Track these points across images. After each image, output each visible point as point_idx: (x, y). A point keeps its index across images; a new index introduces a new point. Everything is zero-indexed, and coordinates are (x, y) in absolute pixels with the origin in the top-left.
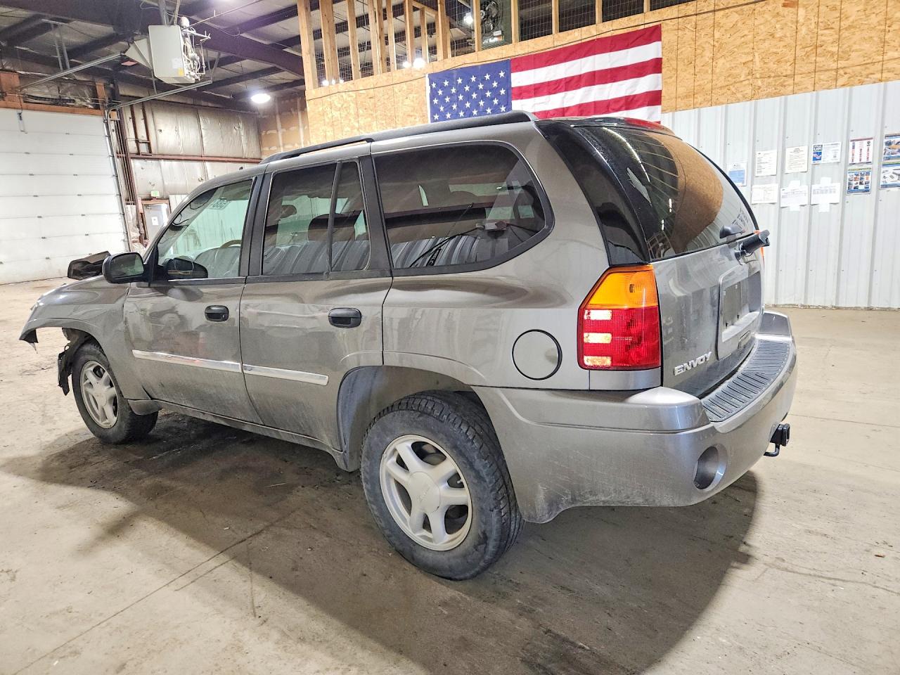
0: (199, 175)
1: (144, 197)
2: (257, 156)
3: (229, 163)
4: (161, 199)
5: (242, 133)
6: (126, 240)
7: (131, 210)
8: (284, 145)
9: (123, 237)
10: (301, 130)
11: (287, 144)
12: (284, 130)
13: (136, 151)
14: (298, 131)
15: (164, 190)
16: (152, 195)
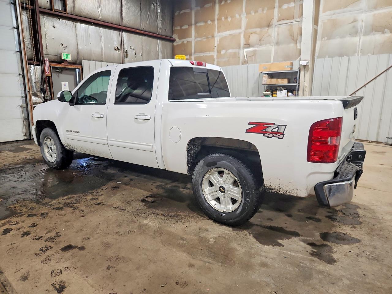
0: (116, 44)
1: (53, 58)
2: (169, 34)
3: (144, 38)
4: (74, 63)
5: (159, 11)
6: (25, 105)
7: (35, 72)
8: (196, 23)
9: (21, 102)
10: (217, 7)
11: (200, 22)
12: (199, 8)
13: (48, 5)
14: (213, 8)
15: (78, 54)
16: (63, 58)
